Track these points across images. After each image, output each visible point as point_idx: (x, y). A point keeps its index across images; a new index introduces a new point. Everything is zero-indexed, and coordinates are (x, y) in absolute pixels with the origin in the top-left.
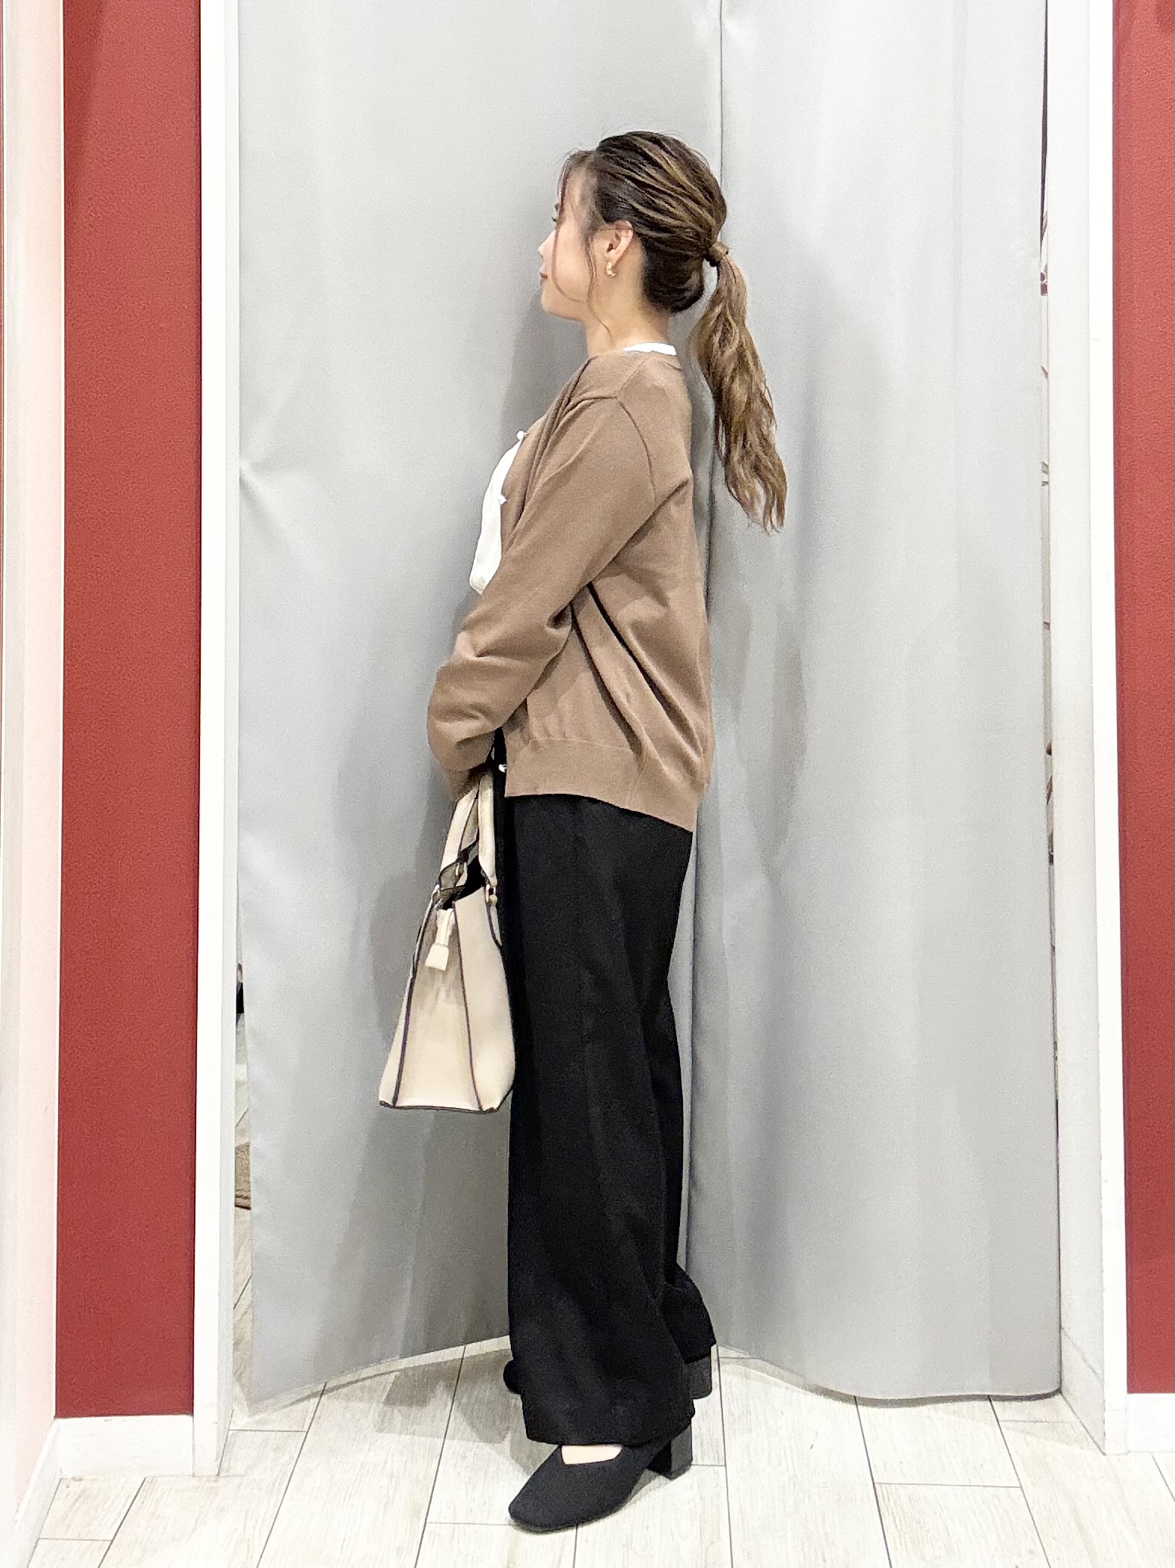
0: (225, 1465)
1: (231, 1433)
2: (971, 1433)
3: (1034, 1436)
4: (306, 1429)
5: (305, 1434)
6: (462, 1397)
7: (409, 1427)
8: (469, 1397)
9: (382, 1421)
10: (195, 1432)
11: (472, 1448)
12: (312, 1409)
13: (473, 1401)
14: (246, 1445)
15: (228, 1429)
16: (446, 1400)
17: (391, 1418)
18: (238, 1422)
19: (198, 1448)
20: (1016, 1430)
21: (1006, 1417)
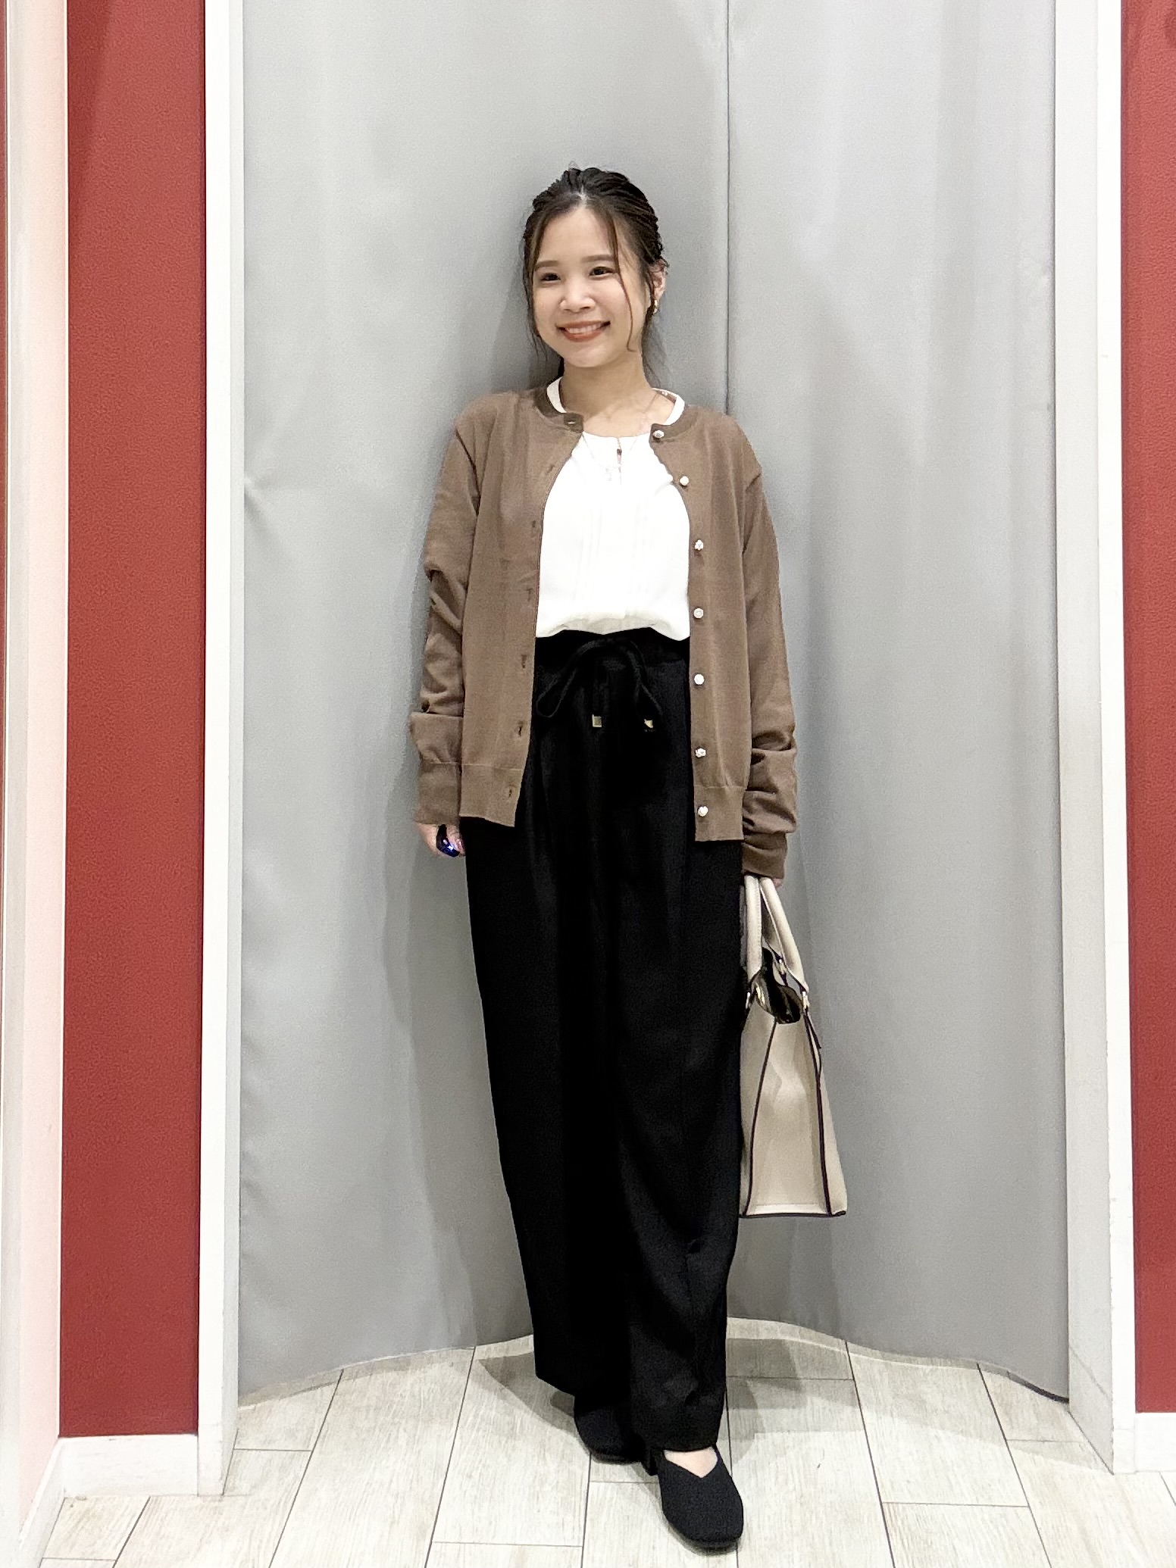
0: (230, 1484)
1: (235, 1451)
2: (979, 1453)
3: (1042, 1455)
4: (311, 1448)
5: (310, 1453)
6: (468, 1416)
7: (415, 1446)
8: (476, 1416)
9: (388, 1441)
10: (200, 1450)
11: (478, 1467)
12: (317, 1428)
13: (479, 1420)
14: (251, 1465)
15: (234, 1449)
16: (453, 1419)
17: (397, 1437)
18: (241, 1442)
19: (202, 1467)
20: (1024, 1450)
21: (1014, 1436)
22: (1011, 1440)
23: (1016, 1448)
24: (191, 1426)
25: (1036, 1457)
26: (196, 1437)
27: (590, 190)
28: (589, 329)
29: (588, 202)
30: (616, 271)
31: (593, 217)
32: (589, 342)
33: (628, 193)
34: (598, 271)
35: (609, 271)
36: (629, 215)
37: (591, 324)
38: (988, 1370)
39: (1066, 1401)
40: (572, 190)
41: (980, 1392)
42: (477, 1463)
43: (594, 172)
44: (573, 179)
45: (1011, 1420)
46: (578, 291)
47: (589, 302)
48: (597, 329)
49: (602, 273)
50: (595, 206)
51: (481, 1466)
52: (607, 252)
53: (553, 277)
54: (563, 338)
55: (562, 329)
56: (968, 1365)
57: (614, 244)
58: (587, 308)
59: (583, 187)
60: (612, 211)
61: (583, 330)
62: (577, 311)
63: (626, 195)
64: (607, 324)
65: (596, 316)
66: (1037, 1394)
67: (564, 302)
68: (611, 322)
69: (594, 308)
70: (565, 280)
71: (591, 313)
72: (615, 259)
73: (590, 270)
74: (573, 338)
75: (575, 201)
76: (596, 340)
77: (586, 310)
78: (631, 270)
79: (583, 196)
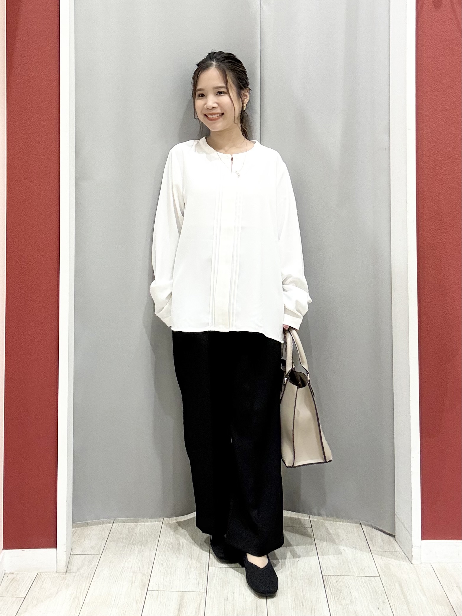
0: (69, 568)
1: (71, 555)
2: (361, 556)
3: (385, 557)
4: (101, 554)
5: (100, 556)
6: (162, 542)
7: (141, 553)
8: (164, 542)
9: (130, 551)
10: (57, 555)
11: (165, 562)
12: (103, 546)
13: (166, 543)
14: (77, 561)
15: (71, 554)
16: (156, 543)
17: (134, 550)
18: (74, 551)
19: (58, 561)
20: (378, 555)
21: (375, 549)
22: (373, 551)
23: (375, 554)
24: (54, 545)
25: (383, 557)
26: (56, 550)
27: (218, 60)
28: (216, 116)
29: (216, 65)
30: (228, 93)
31: (218, 72)
32: (217, 121)
33: (234, 61)
34: (220, 93)
35: (224, 93)
36: (233, 70)
37: (217, 114)
38: (365, 525)
39: (394, 536)
40: (211, 61)
41: (361, 532)
42: (165, 560)
43: (221, 53)
44: (212, 56)
45: (373, 543)
46: (211, 101)
47: (216, 105)
48: (219, 116)
49: (222, 94)
50: (219, 67)
51: (166, 561)
52: (223, 85)
53: (203, 95)
54: (206, 119)
55: (206, 115)
56: (356, 523)
57: (226, 82)
58: (215, 107)
59: (215, 60)
60: (226, 69)
61: (214, 116)
62: (211, 108)
63: (232, 62)
64: (223, 114)
65: (219, 111)
66: (383, 533)
67: (206, 105)
68: (225, 113)
69: (217, 108)
70: (206, 96)
71: (217, 109)
72: (227, 88)
73: (216, 92)
74: (210, 119)
75: (211, 65)
76: (219, 120)
77: (214, 108)
78: (233, 92)
79: (214, 63)
